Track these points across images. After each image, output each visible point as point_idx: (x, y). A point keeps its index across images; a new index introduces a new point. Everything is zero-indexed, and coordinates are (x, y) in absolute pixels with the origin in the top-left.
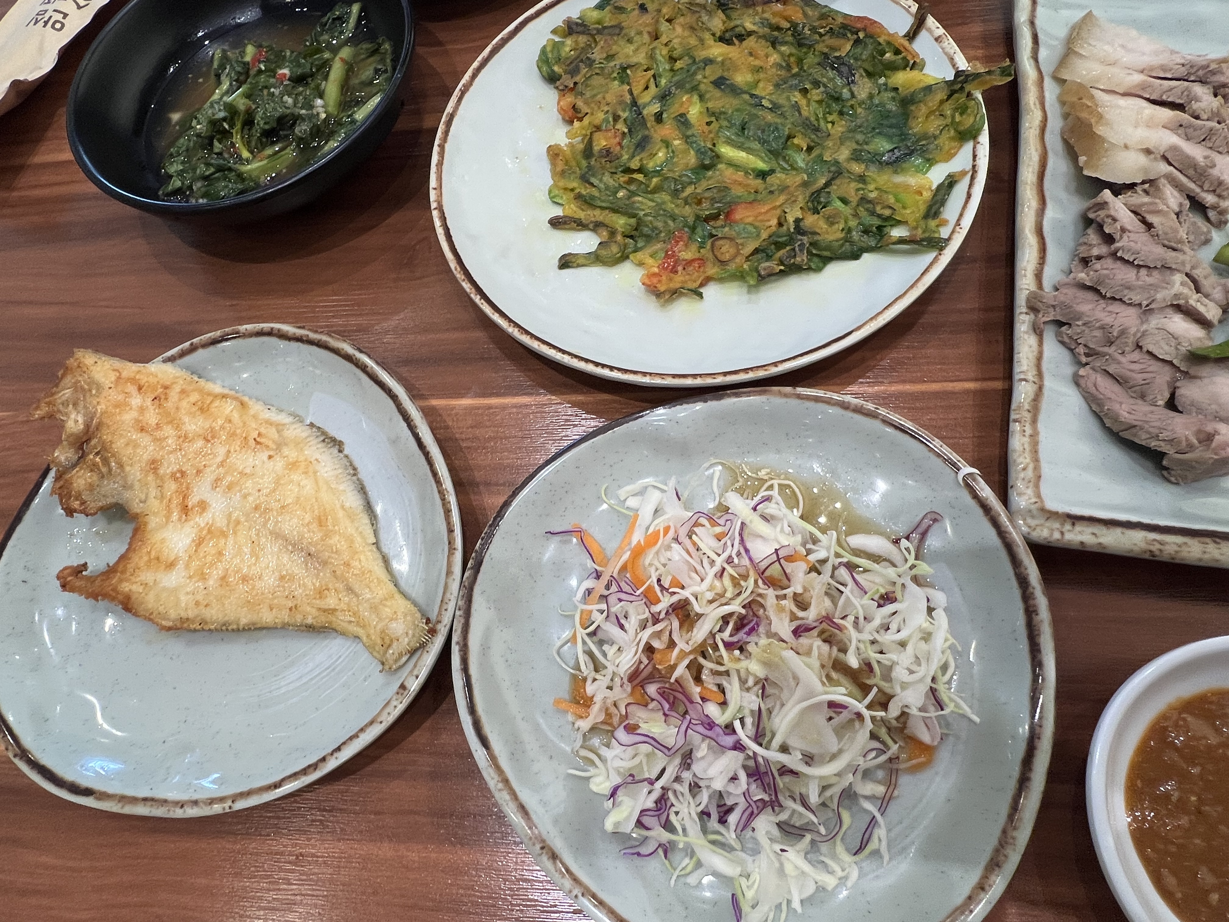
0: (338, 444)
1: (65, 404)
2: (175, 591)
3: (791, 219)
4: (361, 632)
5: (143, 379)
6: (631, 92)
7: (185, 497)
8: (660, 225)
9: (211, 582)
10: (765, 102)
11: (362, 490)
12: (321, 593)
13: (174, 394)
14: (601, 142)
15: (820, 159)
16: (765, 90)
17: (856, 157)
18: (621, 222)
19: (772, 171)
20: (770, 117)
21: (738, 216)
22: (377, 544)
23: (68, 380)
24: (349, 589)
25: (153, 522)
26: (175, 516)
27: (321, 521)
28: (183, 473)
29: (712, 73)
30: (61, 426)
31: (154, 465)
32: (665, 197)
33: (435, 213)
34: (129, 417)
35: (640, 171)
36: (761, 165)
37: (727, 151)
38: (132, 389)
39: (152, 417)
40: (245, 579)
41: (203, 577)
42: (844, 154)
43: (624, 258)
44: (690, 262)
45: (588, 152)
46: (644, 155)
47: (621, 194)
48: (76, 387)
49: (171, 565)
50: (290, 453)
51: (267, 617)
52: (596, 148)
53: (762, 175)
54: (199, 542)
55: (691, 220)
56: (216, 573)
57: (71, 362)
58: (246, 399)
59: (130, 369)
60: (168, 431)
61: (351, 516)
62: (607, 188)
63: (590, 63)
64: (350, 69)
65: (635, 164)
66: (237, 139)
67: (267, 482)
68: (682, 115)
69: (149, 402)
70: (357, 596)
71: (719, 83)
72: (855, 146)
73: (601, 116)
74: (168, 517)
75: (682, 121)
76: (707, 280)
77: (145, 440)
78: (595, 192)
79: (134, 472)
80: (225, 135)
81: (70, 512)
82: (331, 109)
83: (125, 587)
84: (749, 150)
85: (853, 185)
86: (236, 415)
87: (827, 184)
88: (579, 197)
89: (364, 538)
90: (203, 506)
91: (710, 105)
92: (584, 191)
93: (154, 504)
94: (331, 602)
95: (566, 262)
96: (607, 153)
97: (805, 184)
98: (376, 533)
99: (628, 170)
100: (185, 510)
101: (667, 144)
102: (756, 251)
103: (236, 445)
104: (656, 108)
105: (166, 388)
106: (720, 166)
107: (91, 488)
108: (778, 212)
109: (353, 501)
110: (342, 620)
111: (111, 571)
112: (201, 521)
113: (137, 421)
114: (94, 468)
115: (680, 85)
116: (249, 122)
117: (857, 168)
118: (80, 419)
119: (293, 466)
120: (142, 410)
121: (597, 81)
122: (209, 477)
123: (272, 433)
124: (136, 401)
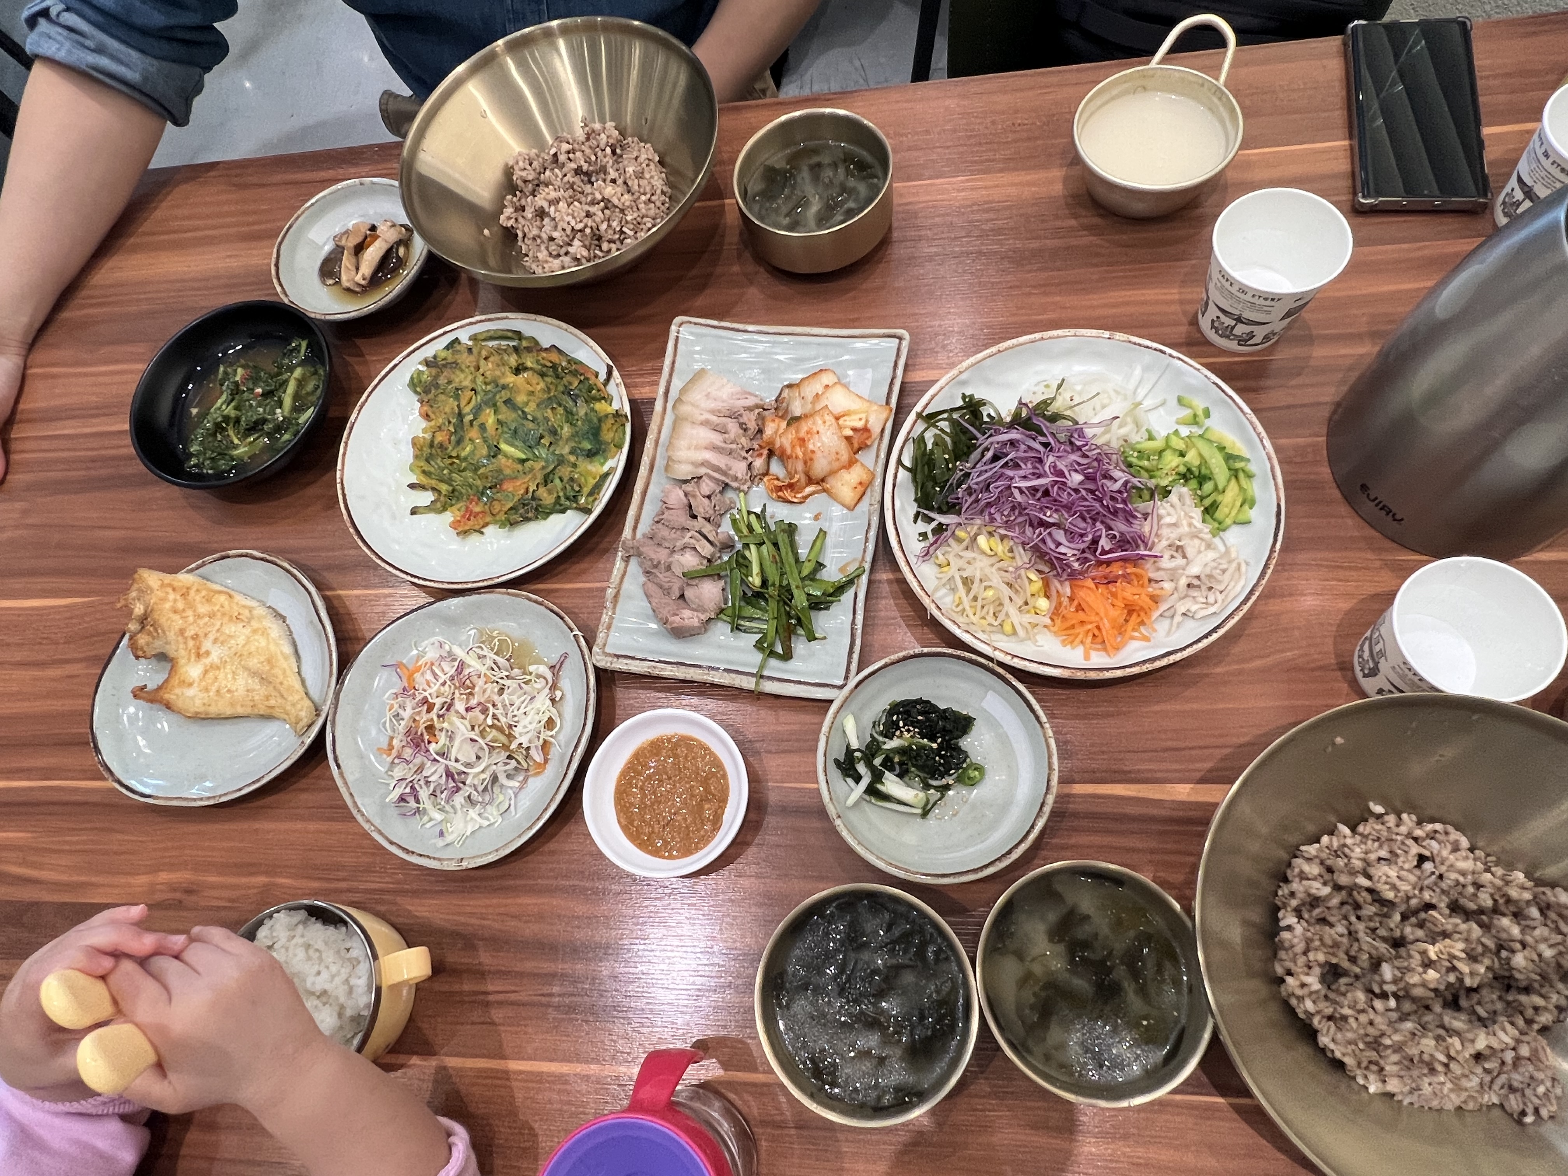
0: (284, 619)
1: (134, 599)
2: (192, 698)
3: (531, 490)
4: (286, 717)
5: (176, 584)
6: (458, 406)
7: (199, 648)
8: (463, 491)
9: (211, 694)
10: (529, 417)
11: (294, 644)
12: (268, 698)
13: (192, 593)
14: (440, 438)
15: (553, 453)
16: (530, 409)
17: (572, 452)
18: (444, 488)
19: (528, 460)
20: (531, 425)
21: (505, 487)
22: (299, 673)
23: (136, 586)
24: (282, 696)
25: (182, 662)
26: (193, 659)
27: (269, 661)
28: (197, 635)
29: (505, 395)
30: (131, 612)
31: (182, 632)
32: (468, 474)
33: (339, 486)
34: (168, 605)
35: (458, 457)
36: (524, 457)
37: (503, 446)
38: (170, 590)
39: (180, 605)
40: (229, 691)
41: (207, 690)
42: (566, 450)
43: (444, 509)
44: (477, 514)
45: (431, 445)
46: (460, 448)
47: (445, 472)
48: (140, 590)
49: (190, 685)
50: (255, 624)
51: (240, 711)
52: (436, 442)
53: (523, 461)
54: (206, 672)
55: (481, 489)
56: (214, 689)
57: (136, 576)
58: (232, 593)
59: (168, 578)
60: (190, 613)
61: (286, 658)
62: (439, 467)
63: (437, 386)
64: (301, 383)
65: (454, 454)
66: (231, 433)
67: (241, 640)
68: (483, 424)
69: (178, 597)
70: (285, 699)
71: (508, 402)
72: (574, 444)
73: (441, 420)
74: (189, 660)
75: (483, 427)
76: (486, 525)
77: (176, 617)
78: (432, 470)
79: (171, 635)
80: (224, 429)
81: (137, 657)
82: (286, 414)
83: (166, 696)
84: (516, 447)
85: (569, 469)
86: (226, 603)
87: (554, 469)
88: (424, 472)
89: (291, 669)
90: (208, 653)
91: (500, 417)
92: (427, 468)
93: (182, 652)
94: (272, 702)
95: (414, 511)
96: (441, 446)
97: (543, 468)
98: (299, 667)
99: (450, 457)
100: (198, 655)
101: (471, 440)
102: (511, 508)
103: (226, 619)
104: (471, 417)
105: (188, 588)
106: (500, 456)
107: (148, 644)
108: (525, 486)
109: (288, 649)
110: (277, 712)
111: (160, 688)
112: (207, 661)
113: (173, 607)
114: (149, 633)
115: (486, 403)
116: (237, 421)
117: (572, 458)
118: (142, 607)
119: (255, 631)
120: (175, 601)
121: (442, 397)
122: (211, 637)
123: (246, 613)
124: (172, 596)
